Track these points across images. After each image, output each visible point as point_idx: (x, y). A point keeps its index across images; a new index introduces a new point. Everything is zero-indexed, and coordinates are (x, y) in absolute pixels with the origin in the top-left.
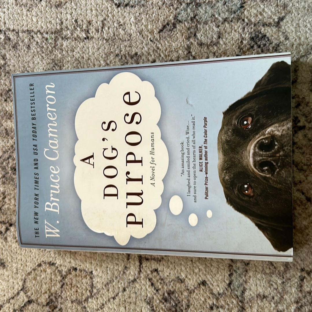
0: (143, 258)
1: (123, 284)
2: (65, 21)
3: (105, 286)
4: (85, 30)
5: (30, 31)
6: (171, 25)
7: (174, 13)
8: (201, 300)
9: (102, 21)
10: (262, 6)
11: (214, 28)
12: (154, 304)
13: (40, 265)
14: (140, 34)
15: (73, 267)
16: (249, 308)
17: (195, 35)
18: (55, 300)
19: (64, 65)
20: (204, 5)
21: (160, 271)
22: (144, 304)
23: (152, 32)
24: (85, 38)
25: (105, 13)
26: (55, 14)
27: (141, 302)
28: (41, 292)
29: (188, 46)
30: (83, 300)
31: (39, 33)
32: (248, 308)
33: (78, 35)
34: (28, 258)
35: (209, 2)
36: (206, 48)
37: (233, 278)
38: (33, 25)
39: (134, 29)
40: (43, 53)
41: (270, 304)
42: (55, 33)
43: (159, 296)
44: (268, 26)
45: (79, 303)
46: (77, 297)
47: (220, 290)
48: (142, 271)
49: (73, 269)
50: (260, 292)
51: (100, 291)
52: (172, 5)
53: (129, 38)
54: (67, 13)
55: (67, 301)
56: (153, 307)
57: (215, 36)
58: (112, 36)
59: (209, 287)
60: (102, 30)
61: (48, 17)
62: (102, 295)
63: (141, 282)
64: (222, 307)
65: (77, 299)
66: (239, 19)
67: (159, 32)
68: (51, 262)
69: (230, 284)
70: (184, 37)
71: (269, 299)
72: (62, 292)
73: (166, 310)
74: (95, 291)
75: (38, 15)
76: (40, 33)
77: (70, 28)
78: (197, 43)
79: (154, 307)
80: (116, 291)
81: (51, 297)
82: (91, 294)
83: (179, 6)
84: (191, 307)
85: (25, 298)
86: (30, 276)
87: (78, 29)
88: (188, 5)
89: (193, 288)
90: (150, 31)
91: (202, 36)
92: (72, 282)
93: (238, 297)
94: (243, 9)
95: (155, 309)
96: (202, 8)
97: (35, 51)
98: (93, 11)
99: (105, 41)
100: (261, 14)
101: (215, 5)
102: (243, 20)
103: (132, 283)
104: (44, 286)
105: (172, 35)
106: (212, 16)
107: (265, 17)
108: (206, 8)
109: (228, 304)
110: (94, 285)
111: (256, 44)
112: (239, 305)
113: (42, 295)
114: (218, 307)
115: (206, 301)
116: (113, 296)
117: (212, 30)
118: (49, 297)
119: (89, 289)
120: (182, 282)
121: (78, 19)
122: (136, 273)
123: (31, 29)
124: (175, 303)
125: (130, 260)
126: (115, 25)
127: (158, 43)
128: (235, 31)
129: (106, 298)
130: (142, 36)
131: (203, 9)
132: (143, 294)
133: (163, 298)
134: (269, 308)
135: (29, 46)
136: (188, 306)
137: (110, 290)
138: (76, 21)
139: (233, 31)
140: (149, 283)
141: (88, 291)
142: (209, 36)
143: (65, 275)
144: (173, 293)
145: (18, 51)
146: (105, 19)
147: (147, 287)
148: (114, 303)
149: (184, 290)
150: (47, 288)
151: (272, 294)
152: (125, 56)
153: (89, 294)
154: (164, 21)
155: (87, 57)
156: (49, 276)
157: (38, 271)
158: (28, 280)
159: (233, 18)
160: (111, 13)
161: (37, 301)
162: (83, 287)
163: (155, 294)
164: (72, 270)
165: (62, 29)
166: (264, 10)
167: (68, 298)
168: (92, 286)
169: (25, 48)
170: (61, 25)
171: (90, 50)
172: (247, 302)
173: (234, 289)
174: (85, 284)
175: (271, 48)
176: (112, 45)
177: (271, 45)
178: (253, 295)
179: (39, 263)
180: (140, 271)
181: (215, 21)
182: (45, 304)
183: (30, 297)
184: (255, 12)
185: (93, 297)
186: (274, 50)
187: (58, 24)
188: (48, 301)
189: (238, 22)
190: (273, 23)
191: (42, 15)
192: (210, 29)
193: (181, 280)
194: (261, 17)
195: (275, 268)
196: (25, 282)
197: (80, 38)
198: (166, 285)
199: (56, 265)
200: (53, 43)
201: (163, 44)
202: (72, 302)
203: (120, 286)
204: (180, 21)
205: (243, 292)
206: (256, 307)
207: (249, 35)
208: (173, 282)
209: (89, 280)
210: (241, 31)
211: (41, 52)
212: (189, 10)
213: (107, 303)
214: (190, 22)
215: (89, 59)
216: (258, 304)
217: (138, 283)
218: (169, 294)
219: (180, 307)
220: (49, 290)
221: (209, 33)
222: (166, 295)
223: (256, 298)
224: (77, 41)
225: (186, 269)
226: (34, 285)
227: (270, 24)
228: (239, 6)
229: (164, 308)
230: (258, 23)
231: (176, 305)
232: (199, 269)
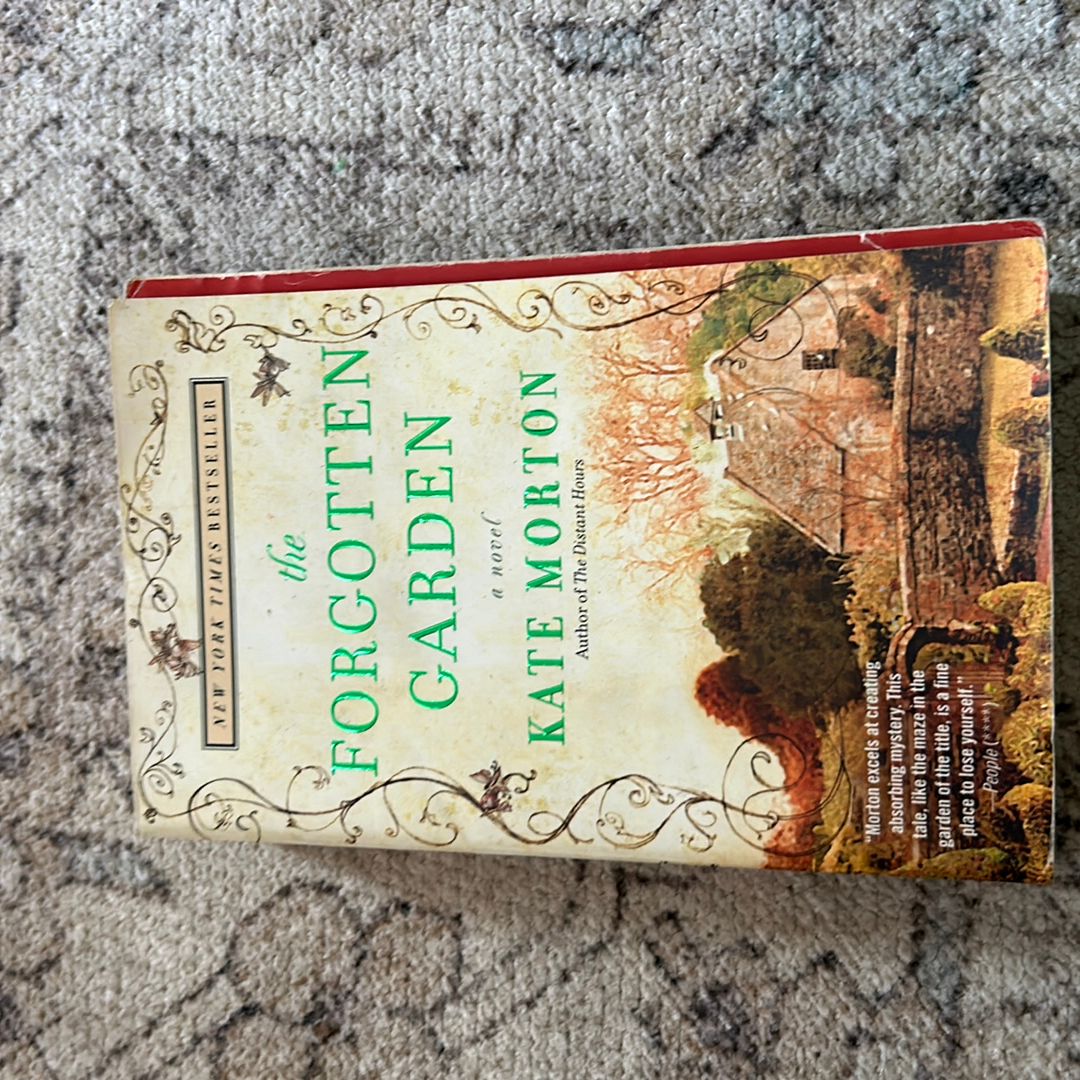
0: (630, 875)
1: (560, 959)
2: (390, 111)
3: (503, 963)
4: (456, 142)
5: (276, 138)
6: (739, 133)
7: (752, 94)
8: (818, 1014)
9: (515, 116)
10: (1035, 83)
11: (880, 146)
12: (663, 1026)
13: (286, 892)
14: (638, 161)
15: (397, 900)
16: (976, 1046)
17: (817, 168)
18: (332, 1007)
19: (387, 251)
20: (848, 73)
21: (685, 919)
22: (632, 1026)
23: (676, 156)
24: (458, 169)
25: (523, 90)
26: (358, 89)
27: (620, 1019)
28: (289, 979)
29: (793, 202)
30: (429, 1007)
31: (303, 148)
32: (970, 1044)
33: (432, 159)
34: (248, 866)
35: (865, 64)
36: (851, 209)
37: (926, 944)
38: (288, 122)
39: (617, 142)
40: (317, 210)
41: (1045, 1030)
42: (358, 147)
43: (679, 999)
44: (1056, 146)
45: (415, 1016)
46: (406, 997)
47: (882, 983)
48: (626, 917)
49: (397, 907)
50: (1012, 994)
51: (485, 981)
52: (746, 72)
53: (601, 172)
54: (398, 86)
55: (375, 1011)
56: (659, 1034)
57: (882, 174)
58: (544, 163)
59: (846, 974)
60: (513, 145)
61: (337, 97)
62: (492, 993)
63: (621, 953)
64: (886, 1039)
65: (406, 1004)
66: (963, 122)
67: (700, 156)
68: (323, 882)
69: (913, 967)
70: (779, 172)
71: (1040, 1016)
72: (357, 981)
73: (700, 1045)
74: (467, 979)
75: (302, 89)
76: (309, 146)
77: (407, 133)
78: (825, 194)
79: (664, 1035)
80: (539, 982)
81: (321, 998)
82: (455, 989)
83: (767, 75)
84: (785, 1038)
85: (233, 998)
86: (251, 928)
87: (435, 137)
88: (796, 71)
89: (792, 975)
90: (670, 151)
91: (839, 171)
92: (393, 950)
93: (939, 1008)
94: (977, 88)
95: (666, 1042)
96: (841, 83)
97: (291, 203)
98: (487, 84)
99: (521, 181)
100: (1034, 109)
101: (883, 75)
102: (976, 126)
103: (590, 956)
104: (298, 961)
105: (742, 167)
106: (872, 111)
107: (1045, 119)
108: (855, 83)
109: (907, 1031)
110: (466, 961)
111: (1017, 201)
112: (943, 1032)
113: (292, 991)
114: (873, 1040)
115: (834, 1019)
116: (528, 995)
117: (872, 153)
118: (314, 997)
119: (449, 971)
120: (757, 956)
121: (434, 107)
122: (607, 923)
123: (280, 133)
124: (732, 1023)
125: (587, 881)
126: (558, 128)
127: (695, 192)
128: (949, 159)
129: (503, 1003)
130: (645, 166)
131: (844, 88)
132: (627, 991)
133: (692, 1008)
134: (1041, 1043)
135: (270, 186)
136: (777, 1035)
137: (519, 977)
138: (428, 113)
139: (941, 159)
140: (647, 958)
141: (444, 980)
142: (864, 173)
143: (369, 926)
144: (726, 990)
145: (234, 205)
146: (524, 110)
147: (641, 969)
148: (530, 1020)
149: (764, 983)
150: (308, 966)
151: (1053, 997)
152: (586, 226)
153: (447, 989)
154: (717, 119)
155: (460, 229)
156: (314, 929)
157: (279, 911)
158: (243, 939)
159: (944, 117)
160: (544, 90)
161: (273, 1007)
162: (428, 964)
163: (667, 993)
164: (392, 908)
165: (380, 136)
166: (1042, 95)
167: (378, 1002)
168: (459, 963)
169: (257, 195)
170: (377, 125)
171: (473, 207)
172: (971, 1026)
173: (927, 981)
174: (435, 958)
175: (1063, 217)
176: (545, 193)
177: (1064, 207)
178: (989, 1001)
179: (285, 883)
180: (620, 917)
181: (882, 126)
182: (299, 1017)
183: (249, 994)
184: (1015, 100)
185: (460, 997)
186: (1073, 224)
187: (368, 121)
188: (309, 1010)
189: (957, 132)
190: (1071, 137)
191: (317, 90)
192: (865, 151)
193: (754, 950)
194: (1032, 119)
195: (1063, 915)
196: (233, 946)
197: (438, 167)
198: (705, 964)
199: (342, 893)
200: (351, 179)
201: (712, 194)
202: (390, 1014)
203: (550, 964)
204: (769, 124)
205: (957, 993)
206: (999, 1042)
207: (992, 172)
208: (727, 955)
209: (449, 942)
210: (966, 160)
211: (308, 209)
212: (799, 89)
213: (509, 1020)
214: (803, 127)
215: (467, 235)
216: (1006, 1030)
217: (610, 954)
218: (712, 994)
219: (748, 1038)
220: (313, 972)
221: (863, 163)
222: (703, 995)
223: (998, 1012)
224: (428, 178)
225: (771, 914)
226: (264, 957)
227: (1062, 140)
228: (963, 82)
229: (695, 1037)
230: (1024, 135)
231: (737, 1030)
232: (815, 916)
